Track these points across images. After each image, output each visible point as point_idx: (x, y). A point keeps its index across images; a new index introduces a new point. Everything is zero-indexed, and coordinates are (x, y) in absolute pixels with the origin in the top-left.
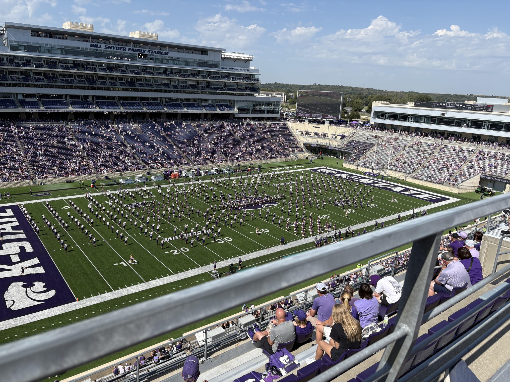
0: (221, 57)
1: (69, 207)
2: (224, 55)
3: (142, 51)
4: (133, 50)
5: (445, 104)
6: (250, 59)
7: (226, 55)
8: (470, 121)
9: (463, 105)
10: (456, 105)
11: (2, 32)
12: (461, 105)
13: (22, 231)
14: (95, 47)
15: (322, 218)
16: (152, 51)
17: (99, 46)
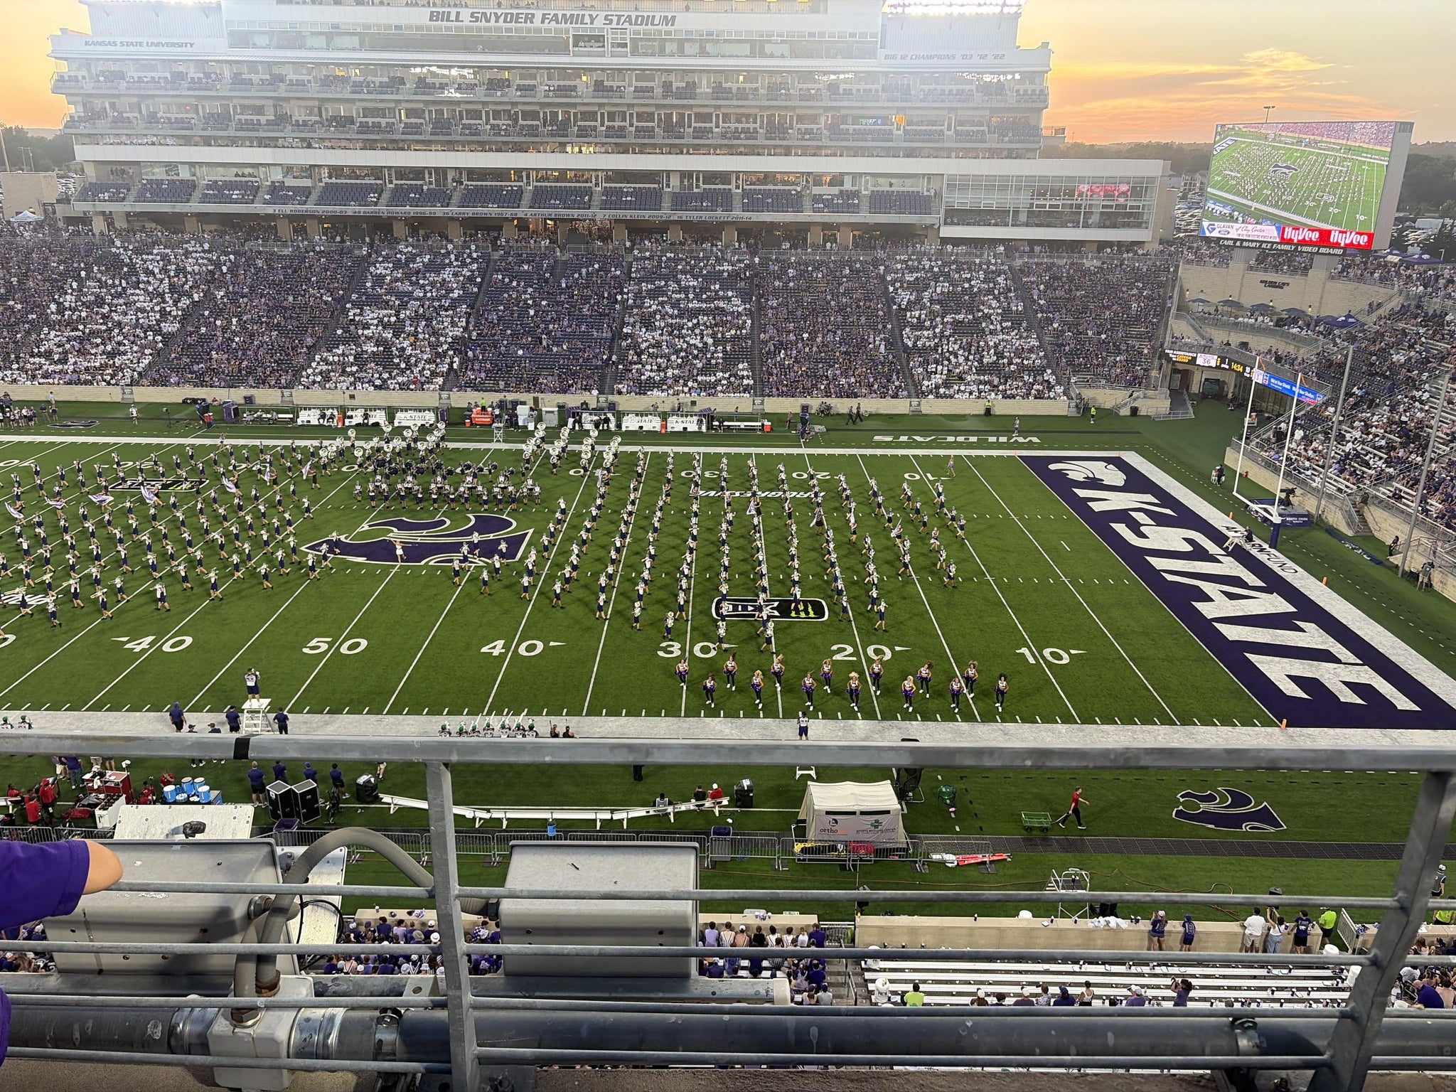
0: (884, 16)
3: (587, 20)
4: (555, 18)
14: (442, 20)
16: (619, 17)
17: (453, 17)
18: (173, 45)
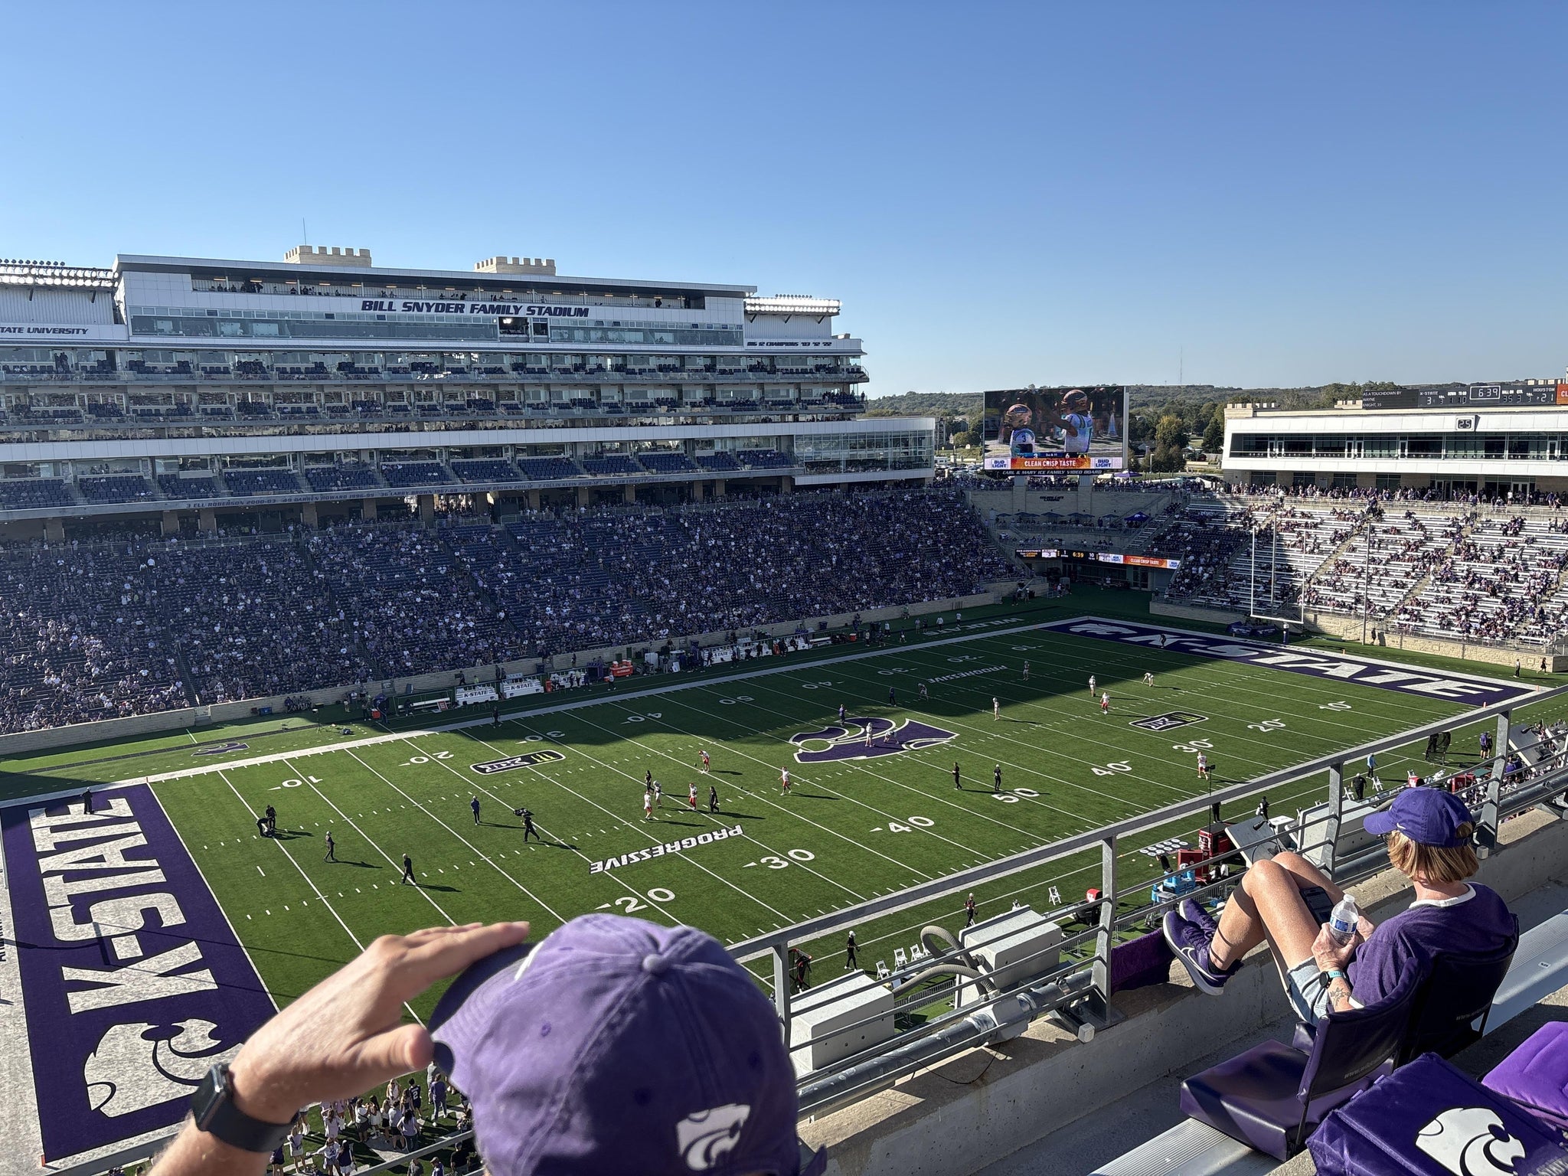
0: (746, 312)
1: (299, 783)
2: (755, 305)
3: (512, 310)
4: (484, 309)
5: (1465, 393)
6: (830, 310)
7: (760, 305)
8: (1555, 438)
9: (1525, 392)
10: (1504, 392)
11: (110, 285)
12: (1520, 392)
13: (154, 863)
14: (375, 309)
15: (1105, 773)
16: (541, 308)
17: (386, 306)
18: (62, 331)
